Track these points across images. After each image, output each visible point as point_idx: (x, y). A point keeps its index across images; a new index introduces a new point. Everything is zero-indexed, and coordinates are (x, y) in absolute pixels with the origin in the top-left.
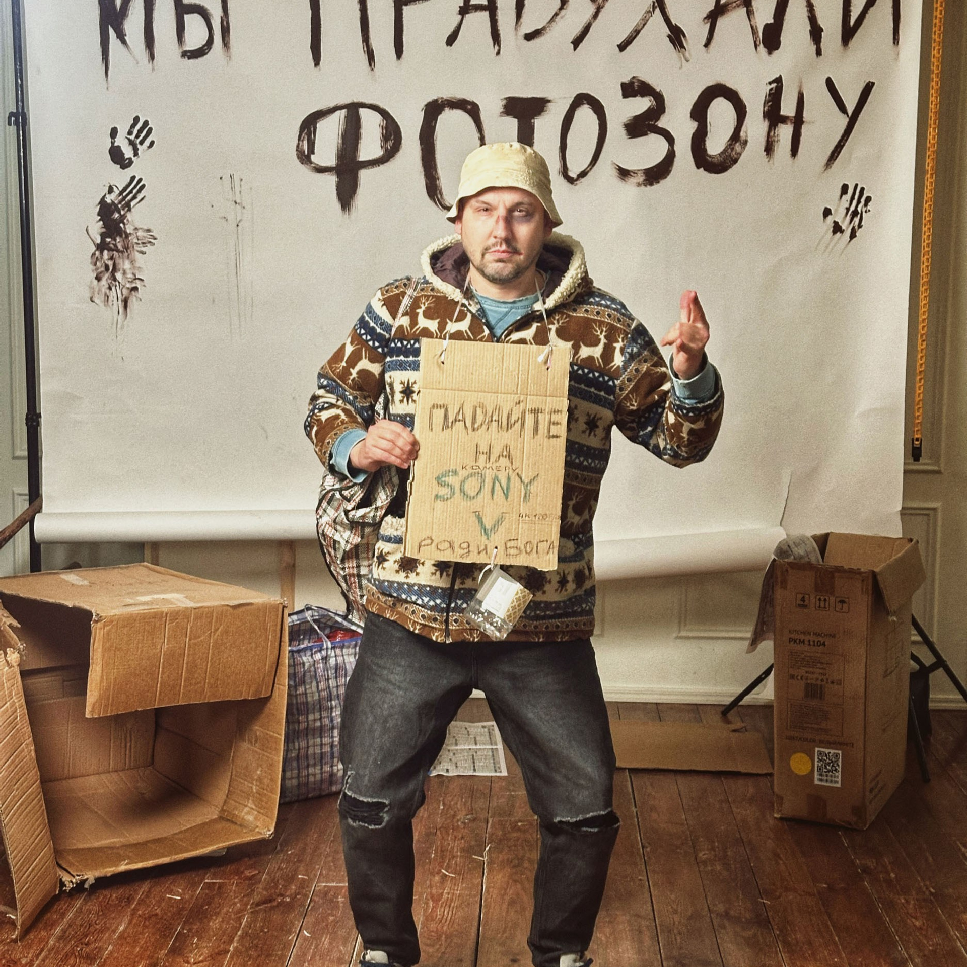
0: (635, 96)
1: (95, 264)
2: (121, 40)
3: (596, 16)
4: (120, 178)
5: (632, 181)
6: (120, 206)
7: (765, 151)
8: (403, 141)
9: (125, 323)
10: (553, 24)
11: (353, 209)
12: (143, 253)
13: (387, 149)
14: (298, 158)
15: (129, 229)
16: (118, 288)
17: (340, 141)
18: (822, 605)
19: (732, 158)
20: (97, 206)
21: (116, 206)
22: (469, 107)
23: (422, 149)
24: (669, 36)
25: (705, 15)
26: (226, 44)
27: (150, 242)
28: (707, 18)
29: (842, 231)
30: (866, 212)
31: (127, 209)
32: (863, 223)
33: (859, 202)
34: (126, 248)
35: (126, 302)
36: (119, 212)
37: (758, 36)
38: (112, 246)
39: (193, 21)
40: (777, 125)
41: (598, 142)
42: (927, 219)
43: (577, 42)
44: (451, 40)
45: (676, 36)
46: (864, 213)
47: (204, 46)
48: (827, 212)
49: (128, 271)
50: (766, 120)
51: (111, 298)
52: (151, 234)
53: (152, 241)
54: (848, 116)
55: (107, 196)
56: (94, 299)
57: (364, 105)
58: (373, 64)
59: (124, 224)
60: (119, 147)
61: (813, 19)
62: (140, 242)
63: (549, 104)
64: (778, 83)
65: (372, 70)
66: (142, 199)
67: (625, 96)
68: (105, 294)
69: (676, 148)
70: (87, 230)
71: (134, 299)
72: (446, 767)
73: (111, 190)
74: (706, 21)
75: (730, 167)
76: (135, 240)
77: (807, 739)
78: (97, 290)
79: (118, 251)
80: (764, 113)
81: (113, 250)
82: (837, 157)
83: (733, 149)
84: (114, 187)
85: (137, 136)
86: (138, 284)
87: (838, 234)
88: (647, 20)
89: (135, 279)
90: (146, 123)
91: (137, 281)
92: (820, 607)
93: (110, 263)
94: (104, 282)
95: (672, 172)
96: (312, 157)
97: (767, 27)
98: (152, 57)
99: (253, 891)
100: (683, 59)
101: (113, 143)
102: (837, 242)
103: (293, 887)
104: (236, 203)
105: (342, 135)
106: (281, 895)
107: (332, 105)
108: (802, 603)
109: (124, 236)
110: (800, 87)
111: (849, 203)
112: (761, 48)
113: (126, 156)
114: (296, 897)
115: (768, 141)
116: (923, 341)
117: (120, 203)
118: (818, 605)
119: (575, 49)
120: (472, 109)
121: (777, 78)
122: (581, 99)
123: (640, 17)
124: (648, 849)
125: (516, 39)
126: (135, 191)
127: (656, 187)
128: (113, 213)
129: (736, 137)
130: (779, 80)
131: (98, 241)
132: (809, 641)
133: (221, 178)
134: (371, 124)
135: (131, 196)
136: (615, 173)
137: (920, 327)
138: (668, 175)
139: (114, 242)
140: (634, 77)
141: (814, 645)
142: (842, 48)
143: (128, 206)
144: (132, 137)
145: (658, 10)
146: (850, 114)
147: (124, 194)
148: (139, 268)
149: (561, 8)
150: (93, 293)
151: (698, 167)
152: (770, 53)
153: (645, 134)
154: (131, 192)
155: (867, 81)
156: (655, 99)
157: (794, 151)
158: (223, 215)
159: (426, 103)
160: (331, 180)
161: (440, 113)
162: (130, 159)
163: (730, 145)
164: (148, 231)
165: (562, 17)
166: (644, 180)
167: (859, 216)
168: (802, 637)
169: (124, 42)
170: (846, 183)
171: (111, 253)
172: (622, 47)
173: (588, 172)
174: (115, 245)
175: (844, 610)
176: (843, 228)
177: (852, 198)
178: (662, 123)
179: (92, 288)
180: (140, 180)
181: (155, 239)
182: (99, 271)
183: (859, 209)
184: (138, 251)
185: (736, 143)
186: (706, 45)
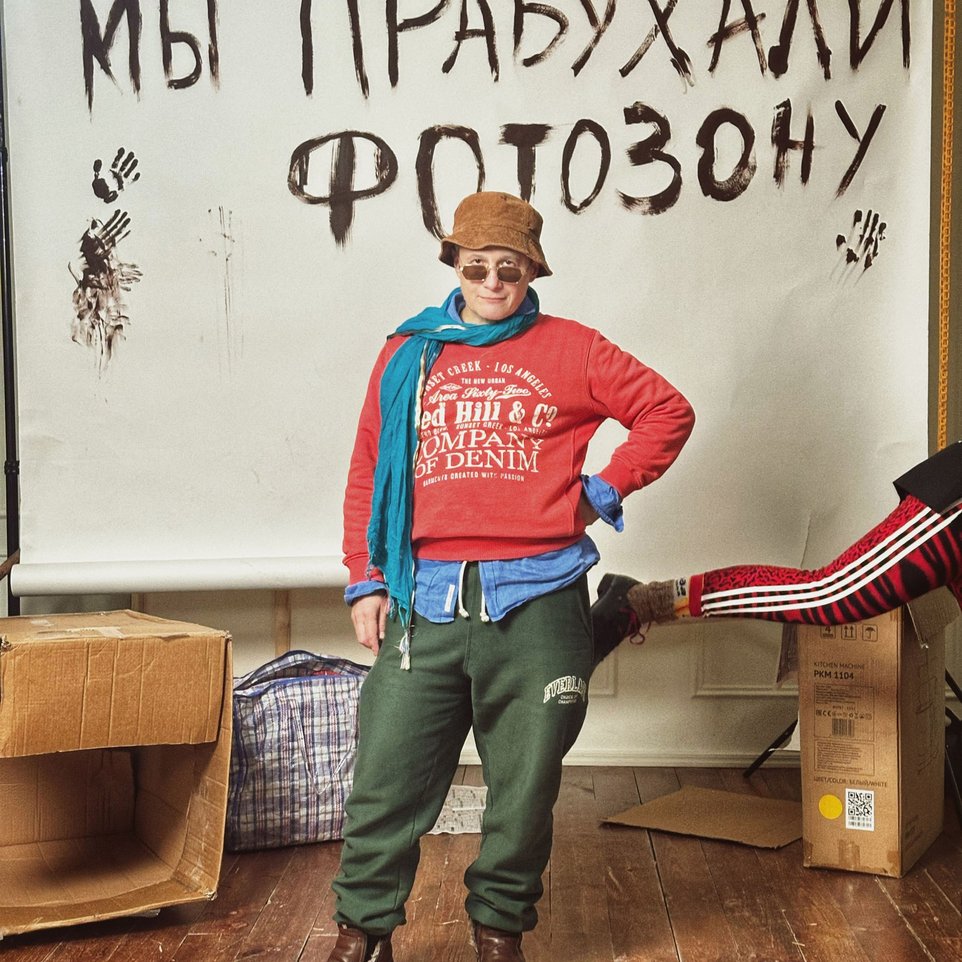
0: (638, 122)
1: (78, 302)
2: (105, 70)
3: (596, 40)
4: (104, 212)
5: (637, 209)
6: (103, 241)
7: (774, 177)
8: (399, 171)
9: (110, 363)
10: (553, 49)
11: (347, 242)
12: (128, 290)
13: (382, 179)
14: (290, 189)
15: (113, 265)
16: (101, 326)
17: (333, 172)
18: (849, 634)
19: (740, 185)
20: (80, 241)
21: (100, 241)
22: (467, 135)
23: (419, 179)
24: (672, 61)
25: (709, 39)
26: (214, 72)
27: (135, 278)
28: (711, 41)
29: (856, 260)
30: (881, 239)
31: (111, 244)
32: (878, 251)
33: (873, 229)
34: (111, 285)
35: (109, 341)
36: (103, 248)
37: (764, 59)
38: (95, 282)
39: (180, 50)
40: (786, 151)
41: (601, 170)
42: (945, 244)
43: (577, 68)
44: (448, 66)
45: (680, 60)
46: (879, 241)
47: (191, 75)
48: (840, 240)
49: (112, 309)
50: (775, 146)
51: (94, 338)
52: (136, 269)
53: (137, 277)
54: (859, 140)
55: (91, 231)
56: (75, 339)
57: (358, 134)
58: (366, 92)
59: (108, 260)
60: (103, 180)
61: (820, 41)
62: (124, 278)
63: (550, 131)
64: (786, 107)
65: (366, 97)
66: (127, 234)
67: (629, 121)
68: (88, 333)
69: (682, 175)
70: (69, 267)
71: (119, 337)
72: (451, 826)
73: (94, 225)
74: (710, 44)
75: (739, 194)
76: (120, 277)
77: (836, 780)
78: (79, 328)
79: (101, 288)
80: (772, 138)
81: (96, 287)
82: (849, 183)
83: (741, 176)
84: (98, 222)
85: (122, 169)
86: (122, 322)
87: (853, 263)
88: (650, 45)
89: (120, 317)
90: (131, 155)
91: (122, 319)
92: (846, 636)
93: (93, 301)
94: (87, 321)
95: (679, 200)
96: (305, 187)
97: (773, 50)
98: (137, 87)
99: (241, 942)
100: (688, 84)
101: (96, 176)
102: (851, 272)
103: (284, 938)
104: (225, 236)
105: (336, 164)
106: (270, 945)
107: (325, 134)
108: (827, 632)
109: (108, 272)
110: (809, 111)
111: (862, 230)
112: (768, 72)
113: (111, 189)
114: (286, 947)
115: (777, 167)
116: (945, 371)
117: (104, 238)
118: (844, 634)
119: (576, 75)
120: (470, 137)
121: (784, 102)
122: (583, 126)
123: (643, 41)
124: (670, 898)
125: (515, 65)
126: (119, 226)
127: (662, 215)
128: (96, 248)
129: (744, 163)
130: (787, 104)
131: (81, 278)
132: (836, 673)
133: (210, 211)
134: (366, 153)
135: (115, 230)
136: (620, 201)
137: (941, 357)
138: (675, 202)
139: (97, 279)
140: (637, 103)
141: (841, 678)
142: (851, 70)
143: (112, 241)
144: (117, 170)
145: (660, 34)
146: (861, 138)
147: (108, 229)
148: (124, 305)
149: (561, 33)
150: (75, 332)
151: (706, 194)
152: (777, 77)
153: (650, 161)
154: (115, 226)
155: (878, 105)
156: (659, 125)
157: (805, 176)
158: (211, 250)
159: (422, 131)
160: (325, 211)
161: (437, 141)
162: (115, 192)
163: (738, 171)
164: (134, 266)
165: (561, 43)
166: (650, 209)
167: (874, 243)
168: (828, 670)
169: (108, 72)
170: (859, 209)
171: (94, 289)
172: (624, 72)
173: (592, 200)
174: (99, 282)
175: (872, 639)
176: (858, 256)
177: (866, 225)
178: (667, 149)
179: (74, 327)
180: (125, 214)
181: (141, 275)
182: (82, 309)
183: (874, 236)
184: (122, 288)
185: (744, 169)
186: (712, 69)
